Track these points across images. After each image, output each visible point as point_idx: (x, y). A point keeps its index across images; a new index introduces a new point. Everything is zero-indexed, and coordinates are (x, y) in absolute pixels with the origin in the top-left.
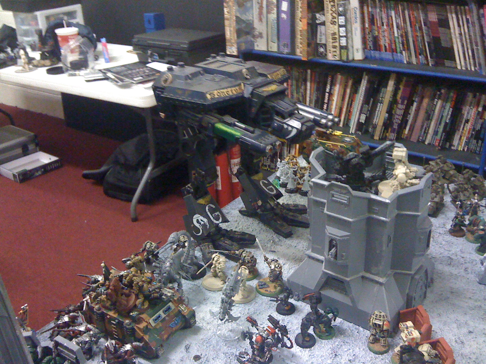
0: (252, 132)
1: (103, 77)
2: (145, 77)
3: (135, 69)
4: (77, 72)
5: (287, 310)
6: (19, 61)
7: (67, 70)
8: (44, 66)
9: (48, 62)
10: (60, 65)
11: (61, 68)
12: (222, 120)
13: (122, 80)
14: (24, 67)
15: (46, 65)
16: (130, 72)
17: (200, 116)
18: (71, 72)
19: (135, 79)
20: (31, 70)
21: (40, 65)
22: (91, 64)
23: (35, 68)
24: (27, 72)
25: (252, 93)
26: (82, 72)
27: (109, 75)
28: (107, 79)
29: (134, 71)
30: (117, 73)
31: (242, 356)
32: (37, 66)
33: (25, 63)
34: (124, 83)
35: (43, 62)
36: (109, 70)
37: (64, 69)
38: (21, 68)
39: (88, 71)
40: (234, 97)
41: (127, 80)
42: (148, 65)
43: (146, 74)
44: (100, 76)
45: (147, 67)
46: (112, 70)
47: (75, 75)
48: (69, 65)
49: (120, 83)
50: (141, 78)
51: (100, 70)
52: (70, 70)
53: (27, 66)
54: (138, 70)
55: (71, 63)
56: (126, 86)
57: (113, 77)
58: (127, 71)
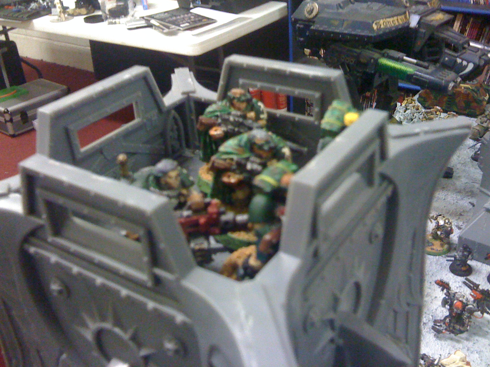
0: (426, 68)
1: (146, 25)
2: (191, 23)
3: (180, 16)
4: (117, 20)
5: (465, 271)
6: (53, 10)
7: (107, 18)
8: (80, 15)
9: (84, 11)
10: (99, 13)
11: (100, 16)
12: (386, 55)
13: (168, 27)
14: (60, 16)
15: (82, 13)
16: (174, 18)
17: (358, 51)
18: (111, 20)
19: (182, 26)
20: (66, 19)
21: (75, 14)
22: (131, 12)
23: (70, 17)
24: (63, 21)
25: (419, 23)
26: (123, 20)
27: (153, 22)
28: (150, 26)
29: (178, 17)
30: (161, 20)
31: (439, 324)
32: (73, 15)
33: (60, 12)
34: (171, 30)
35: (78, 11)
36: (152, 17)
37: (103, 18)
38: (56, 17)
39: (129, 18)
40: (400, 27)
41: (173, 26)
42: (192, 11)
43: (192, 20)
44: (143, 23)
45: (191, 13)
46: (155, 17)
47: (115, 23)
48: (107, 12)
49: (166, 30)
50: (187, 24)
51: (143, 18)
52: (110, 18)
53: (62, 15)
54: (182, 16)
55: (110, 11)
56: (172, 34)
57: (157, 24)
58: (171, 17)
